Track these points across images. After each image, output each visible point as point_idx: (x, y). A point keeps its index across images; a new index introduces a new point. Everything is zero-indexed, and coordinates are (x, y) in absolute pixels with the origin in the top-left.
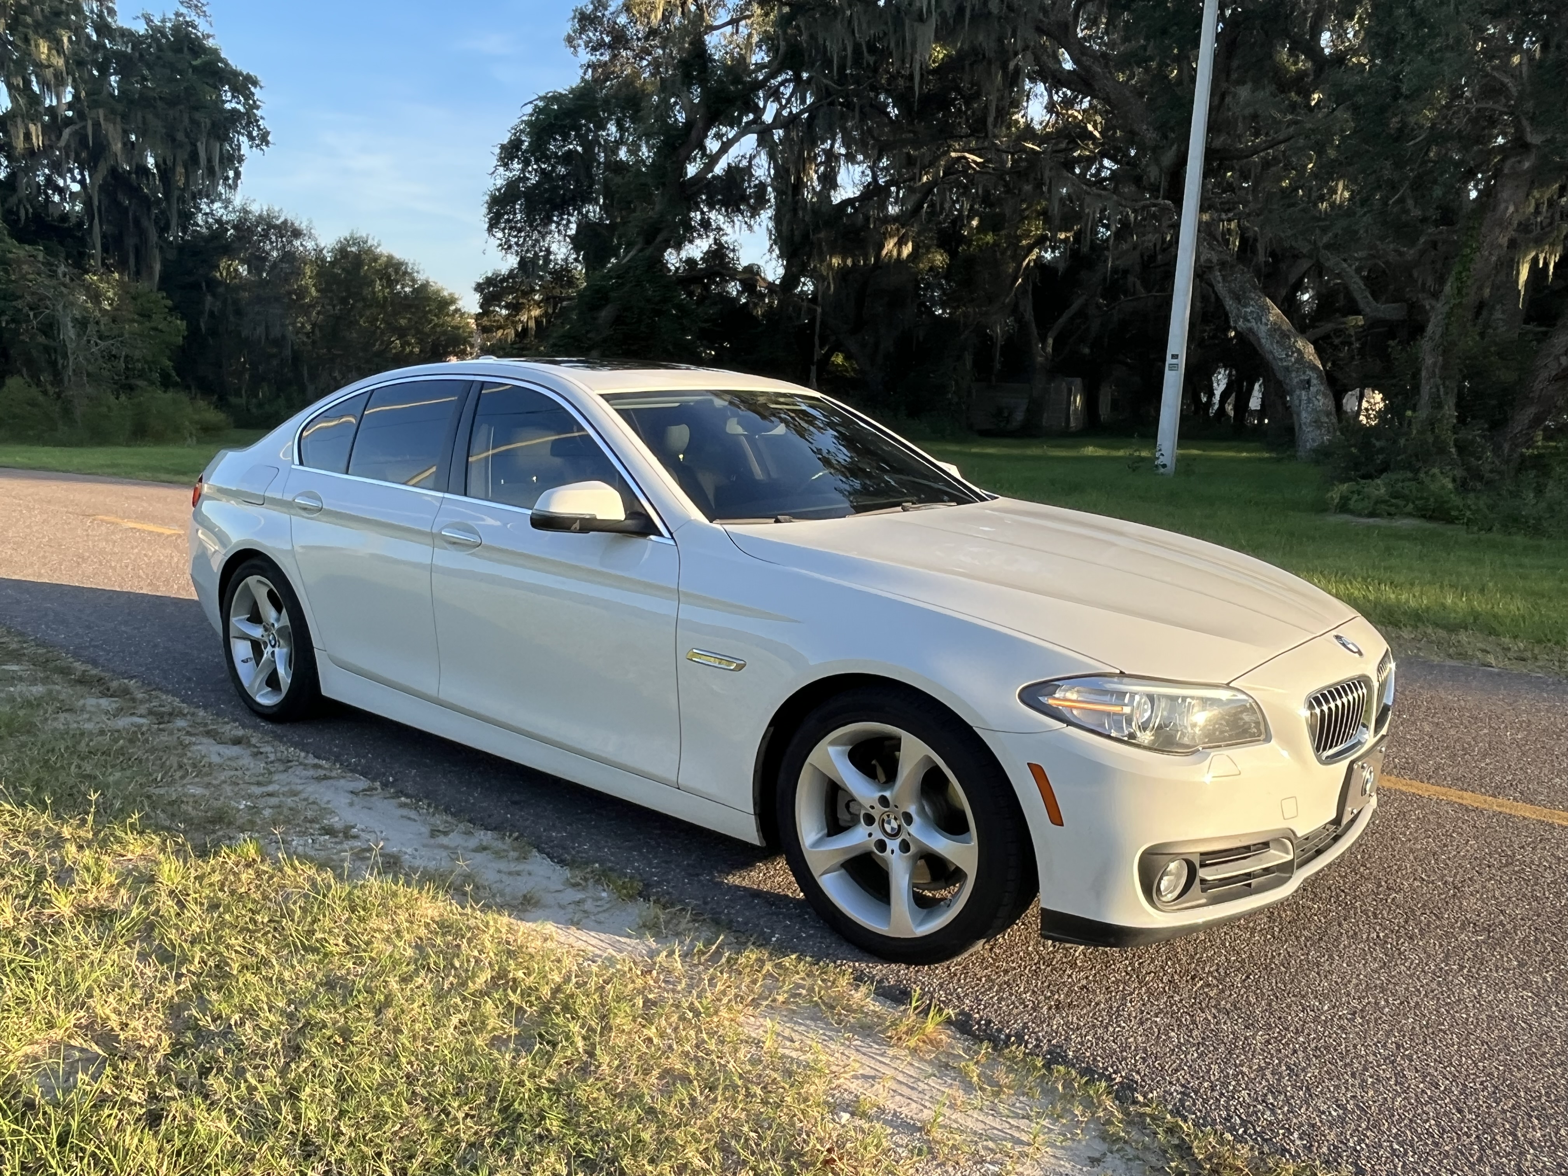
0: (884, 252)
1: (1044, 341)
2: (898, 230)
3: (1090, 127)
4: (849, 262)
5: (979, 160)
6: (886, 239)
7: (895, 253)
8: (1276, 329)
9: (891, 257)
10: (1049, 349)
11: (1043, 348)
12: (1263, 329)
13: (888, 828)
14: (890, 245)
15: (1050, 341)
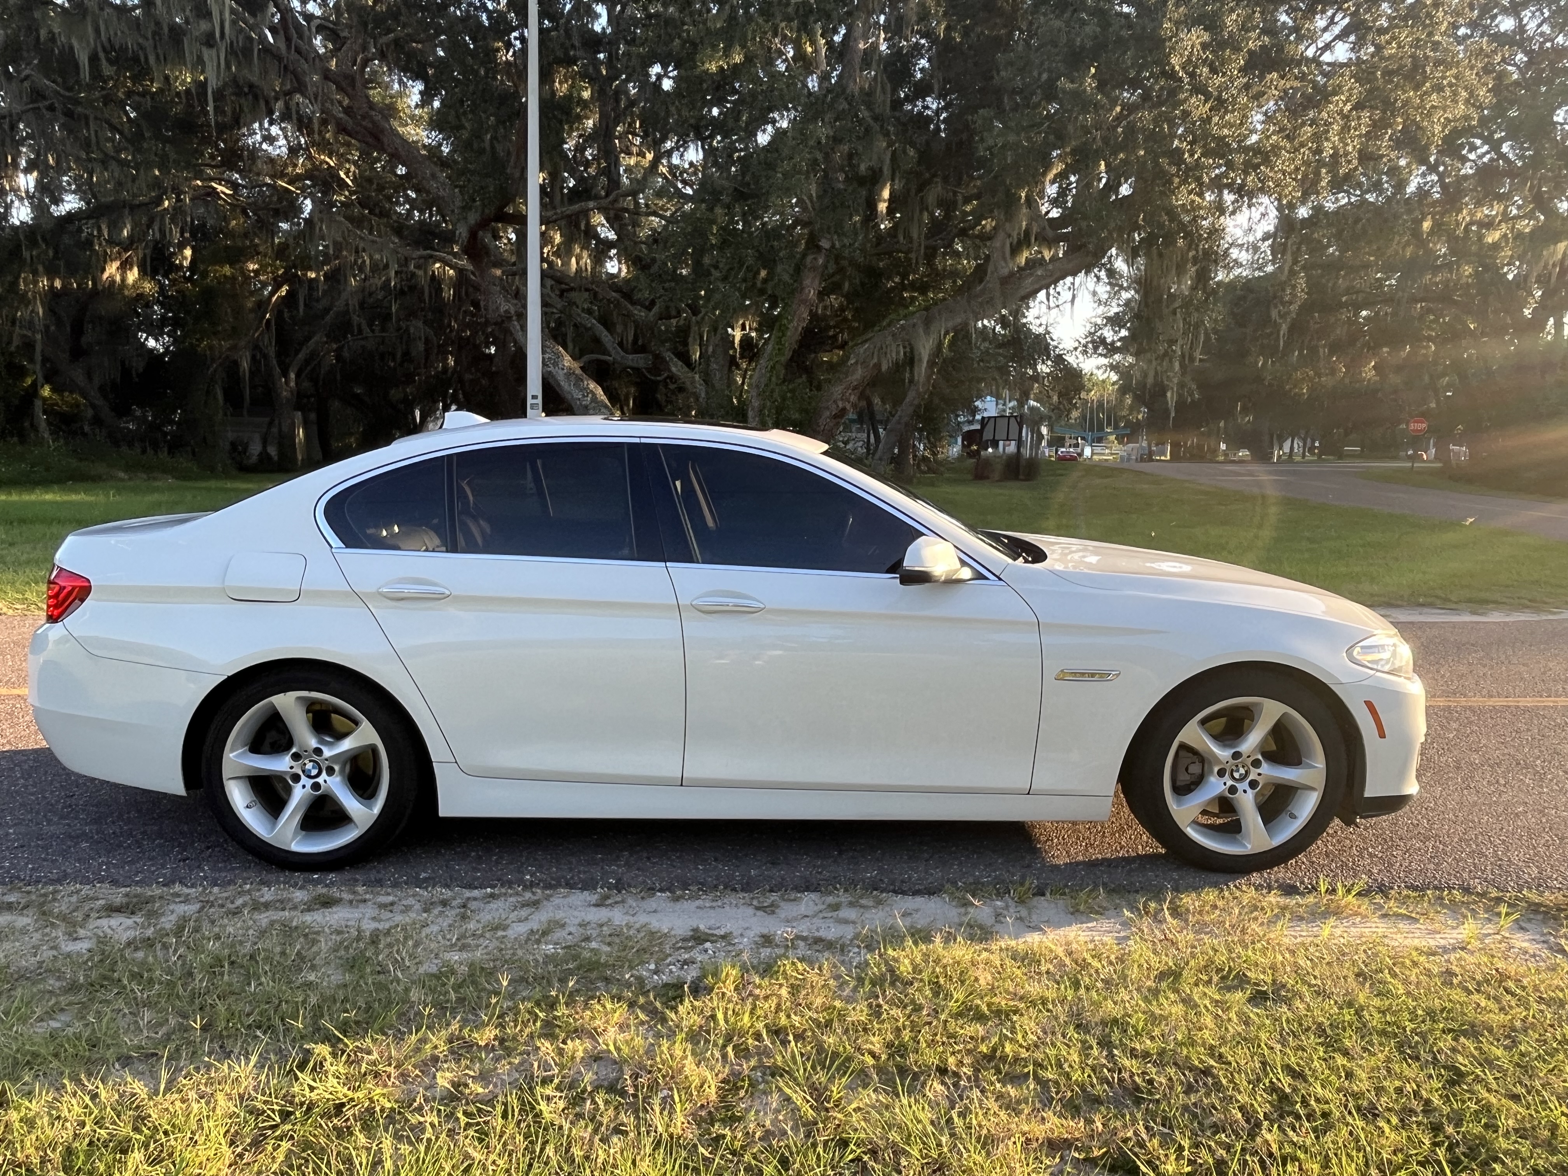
0: (105, 276)
1: (285, 374)
2: (119, 253)
3: (342, 174)
4: (58, 284)
5: (228, 192)
6: (105, 262)
7: (118, 278)
8: (570, 374)
9: (114, 281)
10: (292, 384)
11: (287, 383)
12: (561, 372)
13: (1236, 775)
14: (112, 269)
15: (293, 376)
